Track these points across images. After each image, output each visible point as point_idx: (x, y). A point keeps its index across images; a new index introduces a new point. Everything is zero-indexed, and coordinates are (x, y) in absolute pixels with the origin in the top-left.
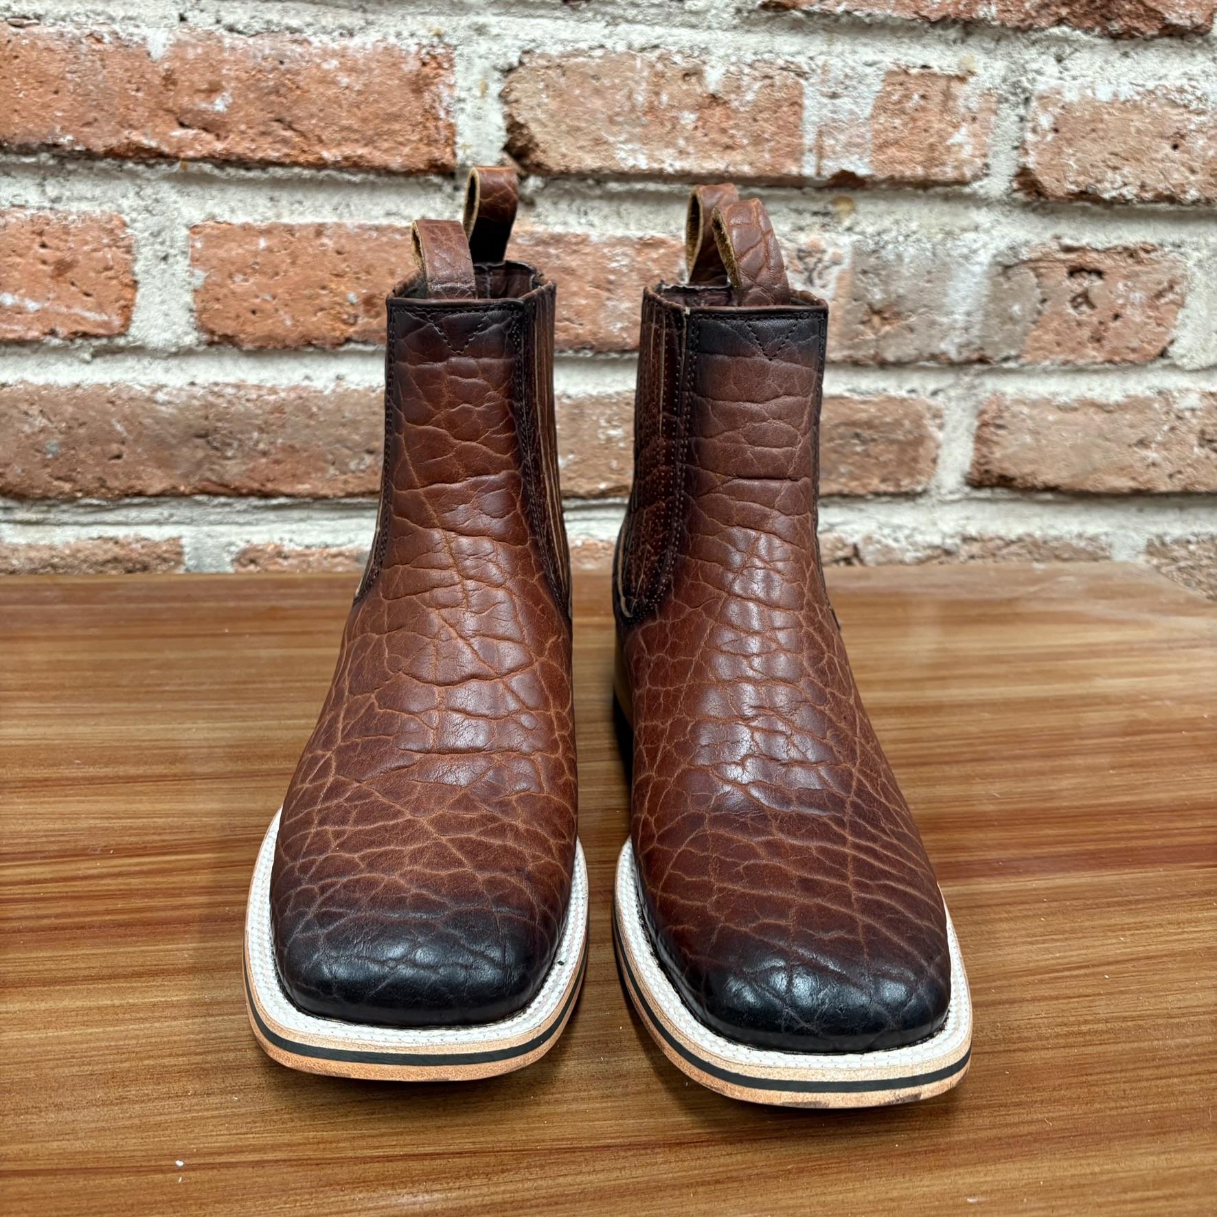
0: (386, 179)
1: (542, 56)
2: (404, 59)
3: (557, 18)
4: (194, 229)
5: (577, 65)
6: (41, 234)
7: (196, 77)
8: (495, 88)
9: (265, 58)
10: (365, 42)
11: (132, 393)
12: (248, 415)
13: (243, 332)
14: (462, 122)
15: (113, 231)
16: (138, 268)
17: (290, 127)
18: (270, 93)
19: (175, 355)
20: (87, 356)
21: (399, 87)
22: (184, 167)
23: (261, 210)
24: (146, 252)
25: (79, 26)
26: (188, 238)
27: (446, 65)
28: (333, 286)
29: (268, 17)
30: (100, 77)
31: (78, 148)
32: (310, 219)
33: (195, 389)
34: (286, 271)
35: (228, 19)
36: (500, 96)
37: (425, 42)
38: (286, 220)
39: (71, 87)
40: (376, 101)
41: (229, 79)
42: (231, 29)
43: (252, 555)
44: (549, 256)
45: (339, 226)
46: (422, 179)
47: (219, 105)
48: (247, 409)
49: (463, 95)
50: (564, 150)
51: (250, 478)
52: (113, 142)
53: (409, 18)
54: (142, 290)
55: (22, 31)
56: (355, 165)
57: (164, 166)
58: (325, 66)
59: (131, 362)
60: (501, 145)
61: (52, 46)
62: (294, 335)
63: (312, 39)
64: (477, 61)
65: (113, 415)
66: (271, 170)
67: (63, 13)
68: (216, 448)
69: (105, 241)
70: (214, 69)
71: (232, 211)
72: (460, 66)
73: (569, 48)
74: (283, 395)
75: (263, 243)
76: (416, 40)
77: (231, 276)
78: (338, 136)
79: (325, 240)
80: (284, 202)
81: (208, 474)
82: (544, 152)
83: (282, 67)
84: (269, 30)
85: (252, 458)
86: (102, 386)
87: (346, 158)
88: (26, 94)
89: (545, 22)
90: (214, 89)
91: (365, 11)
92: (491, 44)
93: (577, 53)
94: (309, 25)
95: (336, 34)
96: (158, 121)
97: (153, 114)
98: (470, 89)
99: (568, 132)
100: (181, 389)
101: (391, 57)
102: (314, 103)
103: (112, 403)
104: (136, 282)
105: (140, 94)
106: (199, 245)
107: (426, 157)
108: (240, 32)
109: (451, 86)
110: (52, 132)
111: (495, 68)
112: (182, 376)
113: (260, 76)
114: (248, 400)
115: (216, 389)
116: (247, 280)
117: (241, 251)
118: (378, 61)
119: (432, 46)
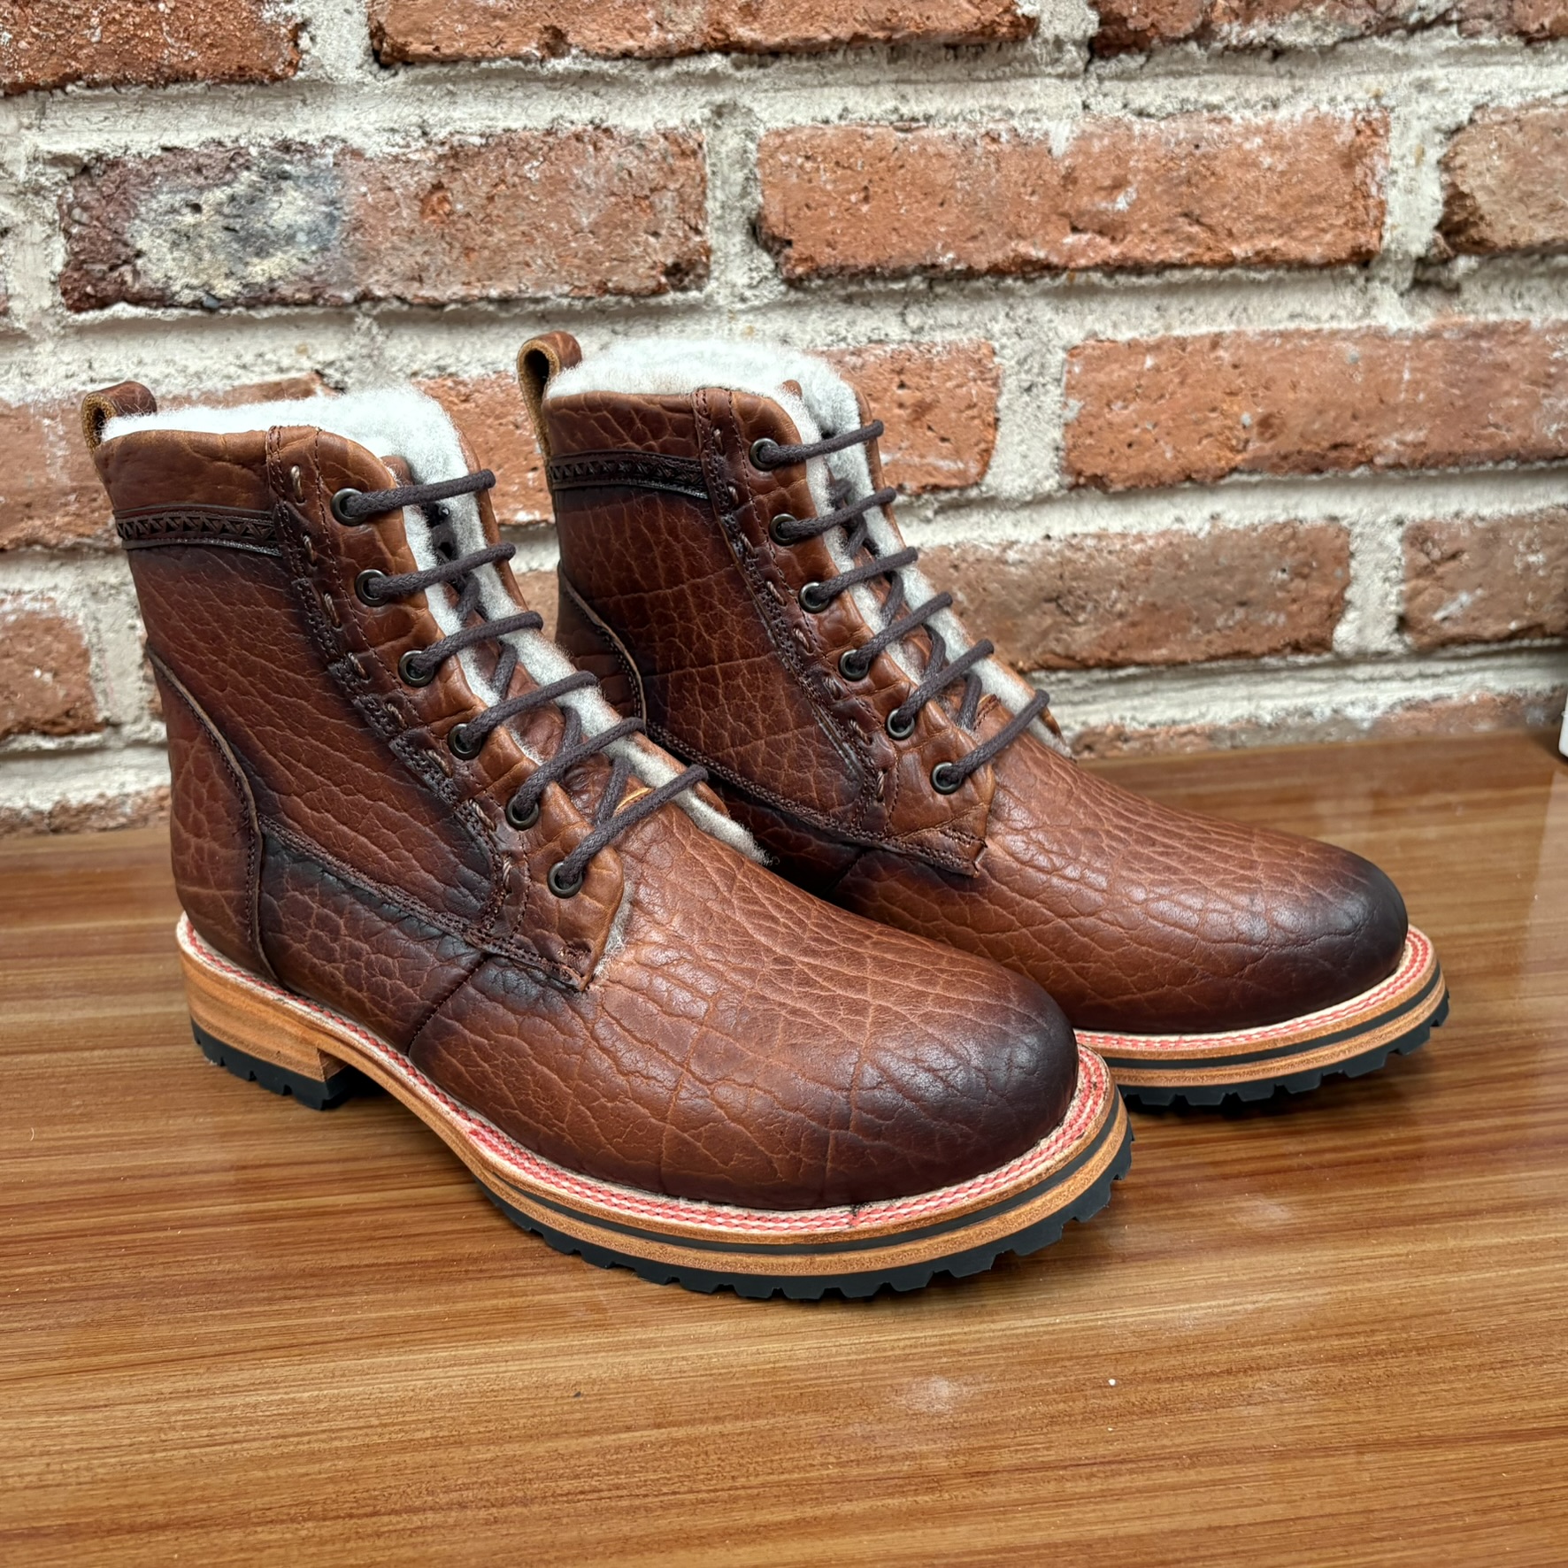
0: (1296, 275)
1: (1497, 110)
2: (1337, 129)
3: (1514, 64)
4: (1073, 351)
5: (1537, 117)
6: (900, 372)
7: (1099, 173)
8: (1434, 154)
9: (1178, 144)
10: (1293, 113)
11: (979, 555)
12: (1110, 570)
13: (1115, 470)
14: (1394, 197)
15: (981, 364)
16: (1002, 403)
17: (1198, 222)
18: (1181, 183)
19: (1026, 505)
20: (930, 514)
21: (1328, 162)
22: (1071, 279)
23: (1147, 321)
24: (1011, 383)
25: (973, 125)
26: (1064, 362)
27: (1381, 132)
28: (1225, 407)
29: (1183, 94)
30: (993, 183)
31: (958, 267)
32: (1204, 329)
33: (1050, 544)
34: (1172, 394)
35: (1139, 102)
36: (1439, 162)
37: (1361, 106)
38: (1178, 332)
39: (959, 197)
40: (1301, 182)
41: (1136, 171)
42: (1141, 113)
43: (1087, 740)
44: (1479, 350)
45: (1238, 334)
46: (1336, 272)
47: (1121, 203)
48: (1109, 563)
49: (1397, 165)
50: (1513, 221)
51: (1100, 646)
52: (998, 256)
53: (1343, 80)
54: (1003, 428)
55: (910, 136)
56: (1266, 260)
57: (1047, 279)
58: (1247, 146)
59: (976, 517)
60: (1435, 221)
61: (943, 150)
62: (1173, 470)
63: (1233, 116)
65: (955, 582)
66: (1167, 274)
67: (956, 111)
68: (1067, 614)
69: (971, 374)
70: (1121, 161)
71: (1115, 326)
72: (1394, 133)
73: (1529, 98)
74: (1151, 542)
75: (1149, 362)
76: (1351, 105)
77: (1108, 405)
78: (1251, 228)
79: (1221, 353)
80: (1173, 311)
81: (1053, 645)
82: (1489, 225)
83: (1198, 153)
84: (1184, 111)
85: (1105, 622)
86: (946, 548)
87: (1258, 253)
88: (910, 210)
89: (1502, 70)
90: (1118, 185)
91: (1292, 76)
92: (1433, 101)
93: (1540, 102)
94: (1231, 99)
95: (1260, 106)
96: (1050, 227)
97: (1046, 220)
98: (1403, 158)
99: (1521, 200)
100: (1035, 544)
101: (1322, 127)
102: (1229, 190)
103: (956, 567)
104: (997, 420)
105: (1034, 199)
106: (1077, 370)
107: (1349, 245)
108: (1149, 116)
109: (1385, 156)
110: (932, 251)
111: (1437, 130)
112: (1034, 529)
113: (1171, 164)
114: (1110, 552)
115: (1074, 542)
116: (1125, 407)
117: (1123, 373)
118: (1307, 134)
119: (1369, 110)
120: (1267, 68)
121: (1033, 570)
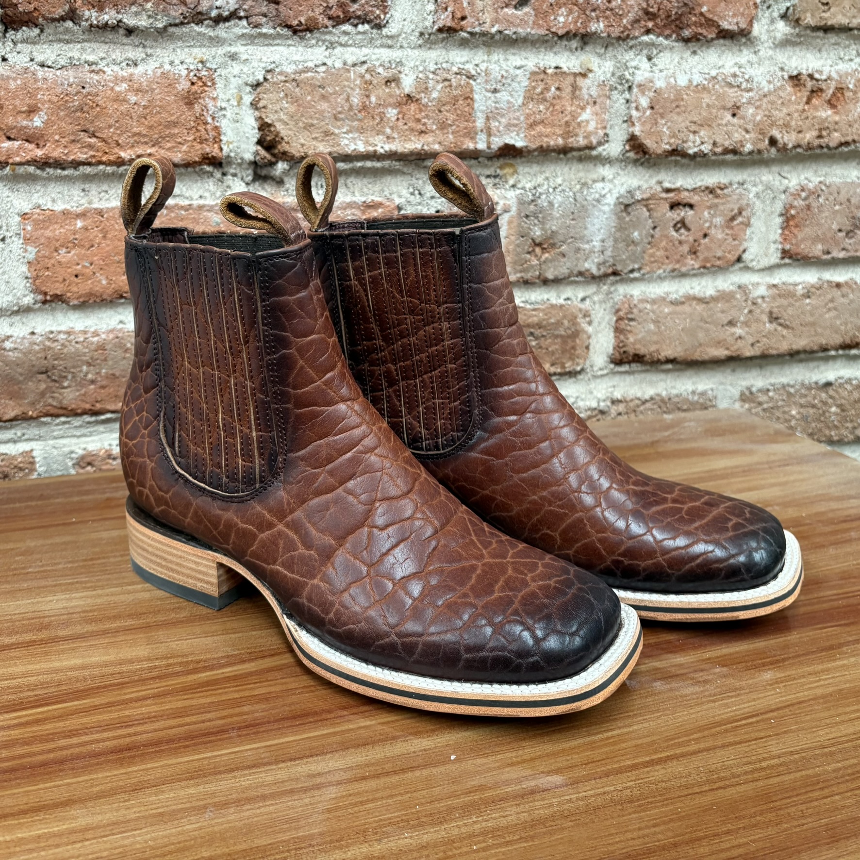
1: (281, 73)
2: (177, 81)
3: (289, 45)
4: (24, 216)
5: (307, 78)
7: (18, 102)
8: (248, 99)
9: (70, 85)
10: (147, 70)
12: (78, 354)
13: (69, 291)
14: (225, 125)
17: (94, 135)
18: (76, 111)
19: (16, 313)
21: (175, 101)
22: (13, 170)
23: (75, 199)
26: (20, 223)
27: (209, 84)
29: (70, 54)
33: (35, 337)
34: (99, 244)
35: (40, 58)
36: (251, 104)
37: (192, 67)
38: (96, 205)
40: (158, 113)
41: (44, 102)
42: (42, 65)
43: (89, 459)
46: (197, 169)
47: (38, 122)
48: (77, 349)
49: (224, 105)
50: (302, 141)
51: (83, 401)
53: (179, 50)
58: (117, 89)
60: (256, 140)
62: (110, 291)
63: (105, 69)
64: (232, 79)
66: (81, 168)
68: (55, 381)
70: (32, 95)
71: (54, 201)
72: (220, 84)
73: (300, 67)
74: (103, 336)
75: (79, 224)
76: (185, 66)
77: (56, 250)
78: (132, 141)
80: (93, 192)
81: (50, 401)
82: (288, 143)
83: (84, 91)
84: (72, 64)
85: (83, 386)
89: (281, 49)
90: (32, 111)
91: (144, 47)
92: (242, 66)
93: (307, 70)
94: (102, 59)
95: (124, 64)
98: (228, 100)
99: (305, 128)
100: (24, 338)
101: (167, 80)
102: (111, 116)
106: (29, 228)
107: (200, 152)
108: (49, 67)
109: (214, 99)
111: (247, 84)
112: (24, 328)
113: (67, 98)
114: (77, 342)
115: (51, 336)
116: (69, 252)
117: (62, 230)
118: (158, 83)
119: (198, 70)
120: (125, 40)
121: (24, 354)
